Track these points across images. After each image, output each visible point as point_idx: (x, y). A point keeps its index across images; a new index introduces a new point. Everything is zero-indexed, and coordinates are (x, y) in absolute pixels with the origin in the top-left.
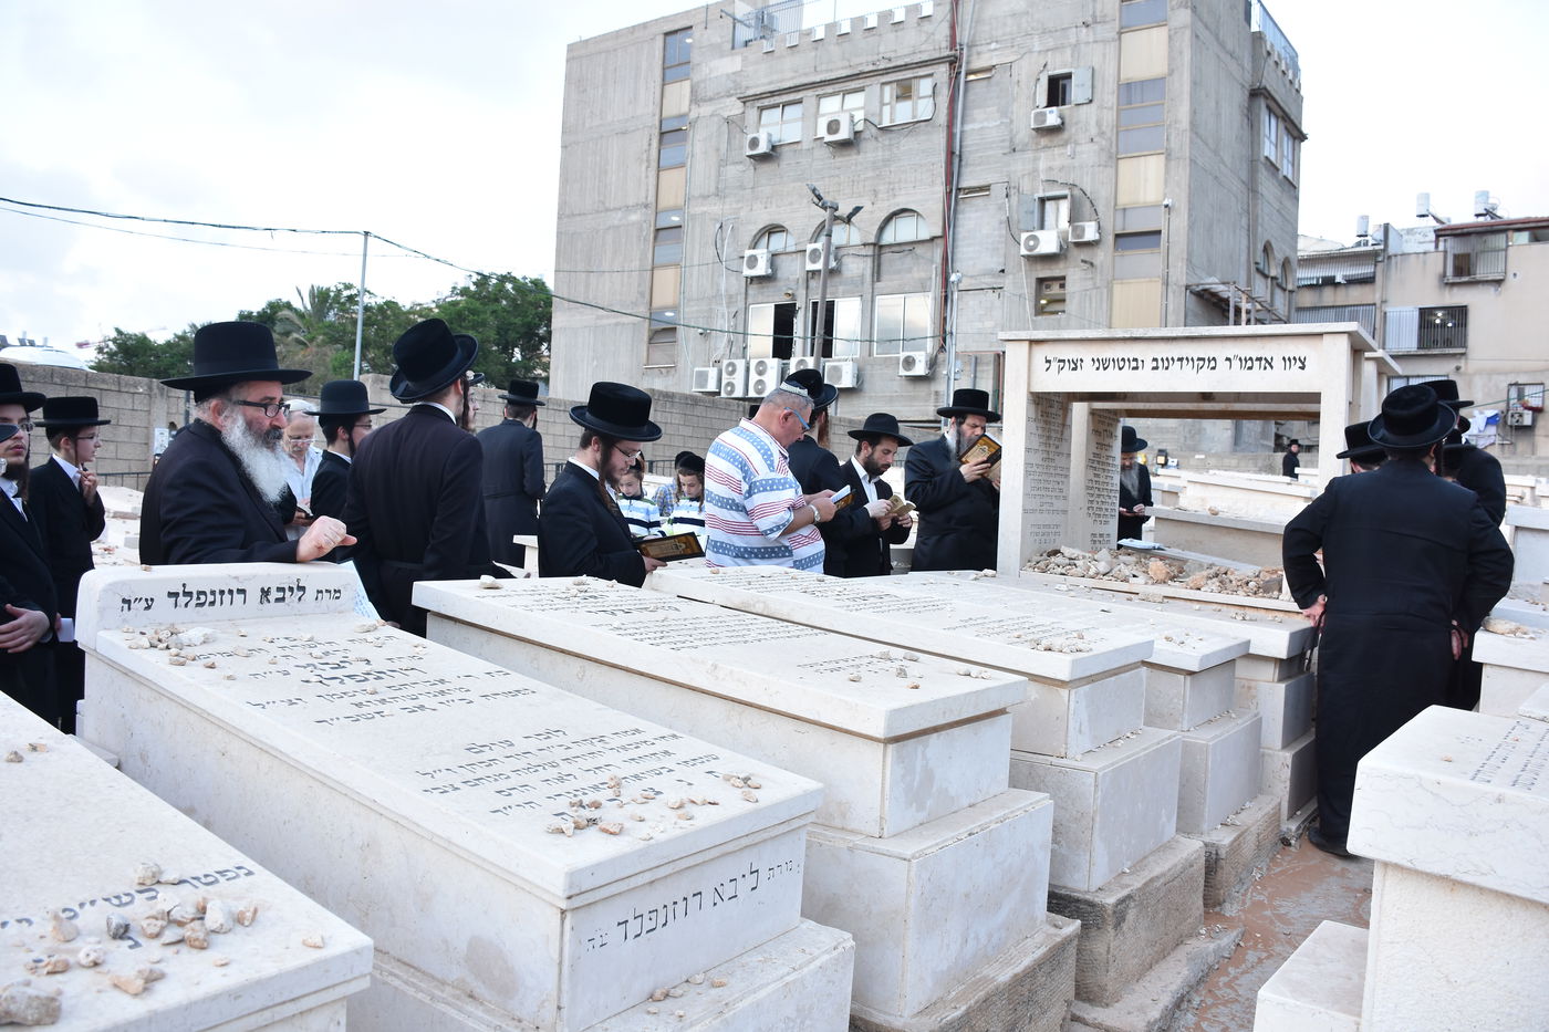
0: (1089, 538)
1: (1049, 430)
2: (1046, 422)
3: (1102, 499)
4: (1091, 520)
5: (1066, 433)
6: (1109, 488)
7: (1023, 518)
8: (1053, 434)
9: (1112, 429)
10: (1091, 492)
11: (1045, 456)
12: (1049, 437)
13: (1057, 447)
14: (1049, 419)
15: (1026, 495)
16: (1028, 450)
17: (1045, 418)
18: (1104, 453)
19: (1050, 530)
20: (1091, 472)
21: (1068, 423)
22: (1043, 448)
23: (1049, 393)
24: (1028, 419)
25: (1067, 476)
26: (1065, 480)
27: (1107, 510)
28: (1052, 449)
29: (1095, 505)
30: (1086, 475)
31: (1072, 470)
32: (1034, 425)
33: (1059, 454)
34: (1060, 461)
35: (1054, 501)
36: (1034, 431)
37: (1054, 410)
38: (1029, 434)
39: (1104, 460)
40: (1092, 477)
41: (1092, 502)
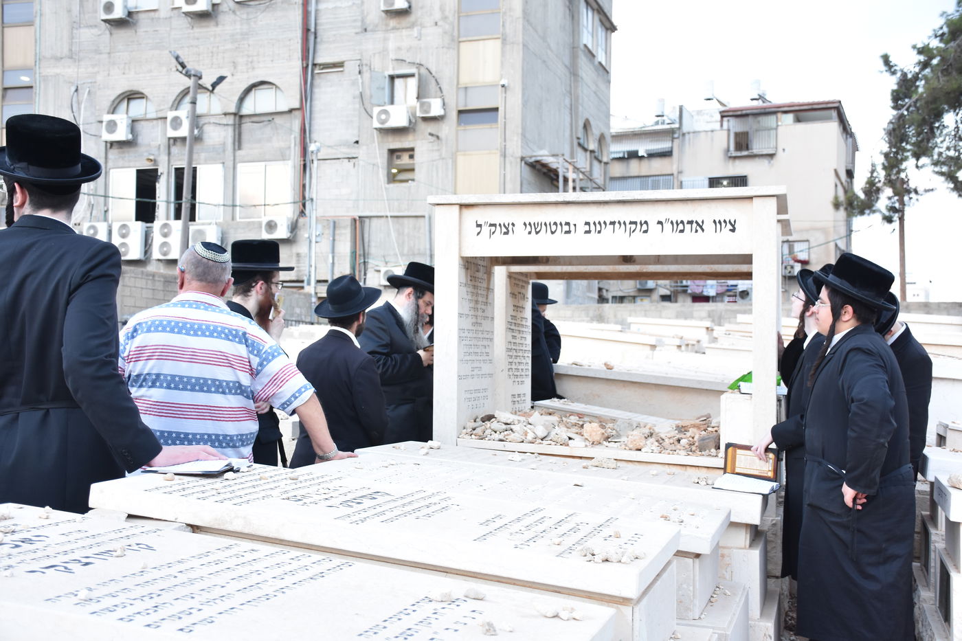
0: (510, 399)
1: (477, 295)
2: (475, 287)
3: (518, 360)
4: (511, 381)
5: (490, 297)
6: (524, 348)
7: (458, 385)
8: (480, 299)
9: (523, 291)
10: (511, 354)
11: (474, 320)
12: (477, 302)
13: (484, 311)
14: (476, 284)
15: (461, 361)
16: (461, 315)
17: (473, 283)
18: (519, 315)
19: (479, 395)
20: (510, 334)
21: (491, 287)
22: (472, 313)
23: (476, 258)
24: (461, 284)
25: (491, 340)
26: (489, 343)
27: (522, 369)
28: (480, 313)
29: (514, 367)
30: (506, 338)
31: (495, 333)
32: (464, 289)
33: (486, 318)
34: (486, 324)
35: (482, 365)
36: (466, 297)
37: (480, 275)
38: (461, 299)
39: (519, 322)
40: (510, 339)
41: (511, 363)
